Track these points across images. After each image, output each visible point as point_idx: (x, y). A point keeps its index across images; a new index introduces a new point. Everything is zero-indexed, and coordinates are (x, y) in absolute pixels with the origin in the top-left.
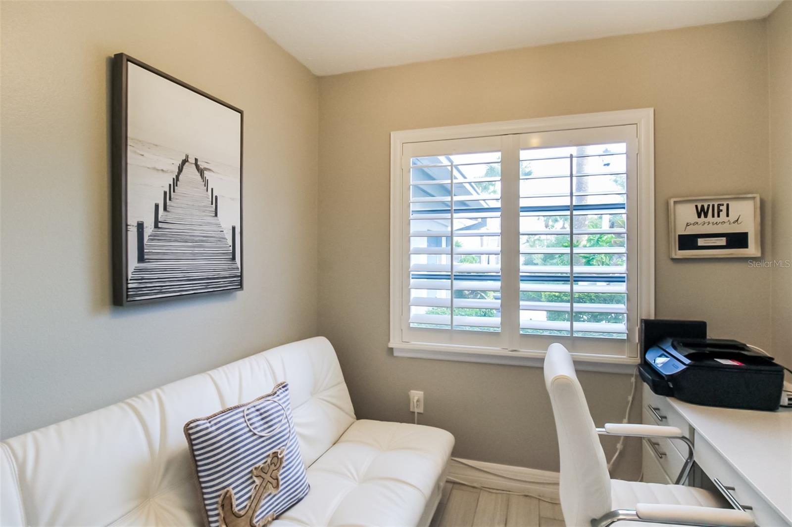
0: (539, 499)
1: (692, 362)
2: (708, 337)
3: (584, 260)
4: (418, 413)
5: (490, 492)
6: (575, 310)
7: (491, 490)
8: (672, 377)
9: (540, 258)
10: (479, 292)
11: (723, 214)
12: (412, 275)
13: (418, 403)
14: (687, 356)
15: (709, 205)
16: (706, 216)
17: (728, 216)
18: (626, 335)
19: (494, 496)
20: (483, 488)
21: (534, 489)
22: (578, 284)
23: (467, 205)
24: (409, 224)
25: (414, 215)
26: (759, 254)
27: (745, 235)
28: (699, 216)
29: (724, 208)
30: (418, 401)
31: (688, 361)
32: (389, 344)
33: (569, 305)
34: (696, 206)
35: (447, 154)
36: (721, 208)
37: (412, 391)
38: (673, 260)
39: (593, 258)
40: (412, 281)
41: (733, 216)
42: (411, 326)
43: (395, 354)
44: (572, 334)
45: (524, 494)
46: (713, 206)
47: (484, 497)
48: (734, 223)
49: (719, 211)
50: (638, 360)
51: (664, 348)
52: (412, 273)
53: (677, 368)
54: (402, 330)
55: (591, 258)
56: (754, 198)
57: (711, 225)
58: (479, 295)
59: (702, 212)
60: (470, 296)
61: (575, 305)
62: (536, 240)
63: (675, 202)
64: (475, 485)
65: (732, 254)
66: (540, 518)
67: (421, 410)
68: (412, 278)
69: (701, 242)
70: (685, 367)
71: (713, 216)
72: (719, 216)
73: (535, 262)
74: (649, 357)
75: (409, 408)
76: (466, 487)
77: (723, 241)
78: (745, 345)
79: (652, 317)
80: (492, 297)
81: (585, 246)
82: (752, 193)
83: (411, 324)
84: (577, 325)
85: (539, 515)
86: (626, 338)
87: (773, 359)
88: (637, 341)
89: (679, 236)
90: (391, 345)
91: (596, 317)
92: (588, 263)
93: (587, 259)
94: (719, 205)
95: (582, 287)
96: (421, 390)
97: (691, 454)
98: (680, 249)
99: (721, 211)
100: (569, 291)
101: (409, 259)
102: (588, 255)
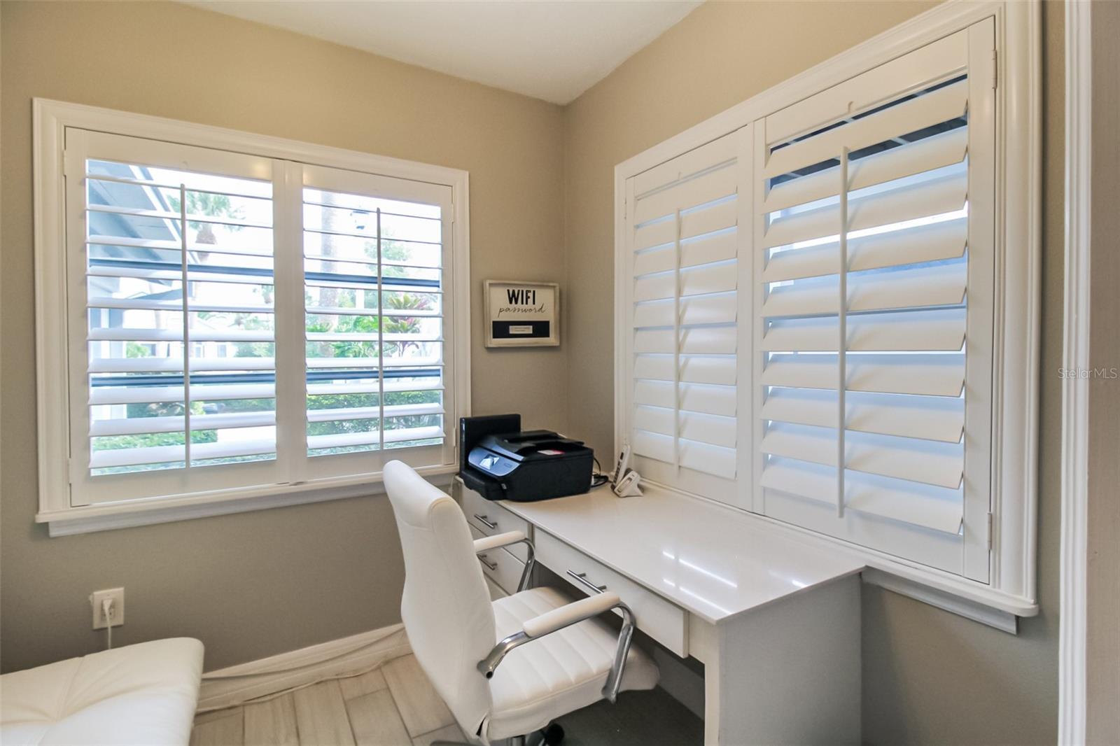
0: (338, 679)
1: (526, 458)
2: (522, 431)
3: (338, 351)
4: (113, 627)
5: (259, 703)
6: (385, 415)
7: (263, 699)
8: (505, 479)
9: (264, 348)
10: (177, 403)
11: (530, 301)
12: (94, 379)
13: (112, 610)
14: (518, 453)
15: (519, 291)
16: (516, 303)
17: (534, 303)
18: (442, 439)
19: (268, 706)
20: (248, 703)
21: (329, 669)
22: (332, 383)
23: (155, 257)
24: (85, 282)
25: (93, 267)
26: (558, 344)
27: (547, 323)
28: (511, 302)
29: (531, 295)
30: (112, 606)
31: (520, 458)
32: (37, 516)
33: (377, 409)
34: (508, 291)
35: (143, 164)
36: (529, 294)
37: (96, 593)
38: (490, 350)
39: (349, 349)
40: (93, 390)
41: (538, 305)
42: (92, 474)
43: (54, 532)
44: (382, 446)
45: (314, 682)
46: (522, 291)
47: (252, 714)
48: (539, 311)
49: (528, 298)
50: (456, 467)
51: (489, 447)
52: (92, 375)
53: (511, 466)
54: (70, 485)
55: (346, 348)
56: (554, 287)
57: (520, 311)
58: (179, 408)
59: (513, 298)
60: (160, 412)
61: (386, 408)
62: (250, 321)
63: (490, 285)
64: (235, 703)
65: (537, 343)
66: (345, 703)
67: (120, 620)
68: (93, 386)
69: (513, 330)
70: (518, 464)
71: (522, 303)
72: (527, 303)
73: (255, 353)
74: (472, 460)
75: (91, 623)
76: (216, 714)
77: (529, 330)
78: (556, 434)
79: (469, 415)
80: (201, 410)
81: (339, 331)
82: (553, 282)
83: (92, 470)
84: (389, 435)
85: (343, 699)
86: (442, 442)
87: (583, 443)
88: (454, 444)
89: (494, 322)
90: (41, 518)
91: (408, 421)
92: (342, 354)
93: (341, 350)
94: (527, 292)
95: (391, 385)
96: (118, 586)
97: (531, 554)
98: (495, 337)
99: (529, 297)
100: (378, 390)
101: (86, 349)
102: (342, 345)
